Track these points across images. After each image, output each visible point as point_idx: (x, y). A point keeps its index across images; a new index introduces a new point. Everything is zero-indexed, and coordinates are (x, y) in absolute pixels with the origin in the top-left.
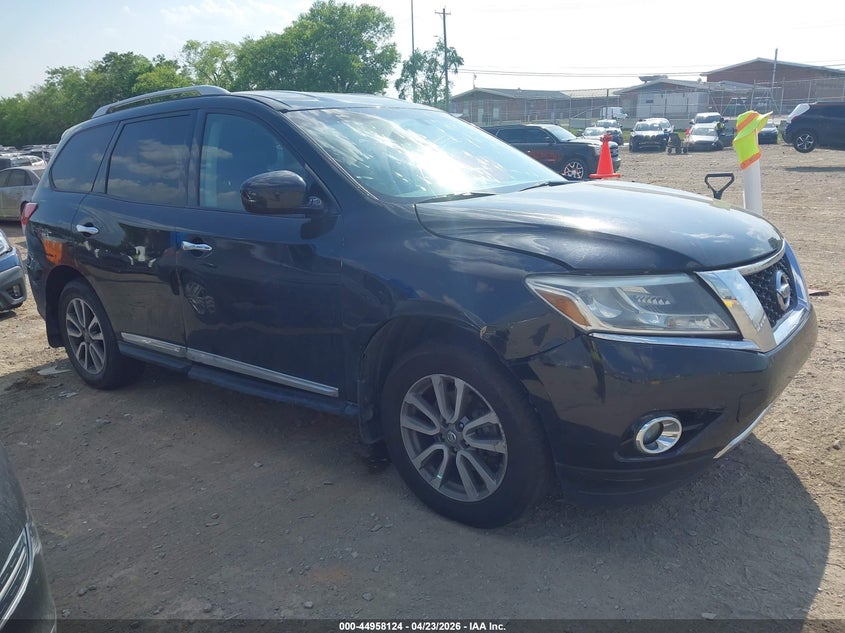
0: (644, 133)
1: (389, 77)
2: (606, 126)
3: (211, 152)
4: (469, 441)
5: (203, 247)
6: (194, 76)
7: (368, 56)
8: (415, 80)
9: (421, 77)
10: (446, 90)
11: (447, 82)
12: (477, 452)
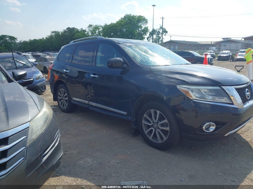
0: (222, 55)
1: (145, 36)
2: (211, 52)
3: (99, 54)
4: (160, 127)
5: (96, 76)
6: (90, 34)
7: (140, 30)
8: (153, 37)
9: (155, 36)
10: (162, 40)
11: (162, 38)
12: (162, 130)
